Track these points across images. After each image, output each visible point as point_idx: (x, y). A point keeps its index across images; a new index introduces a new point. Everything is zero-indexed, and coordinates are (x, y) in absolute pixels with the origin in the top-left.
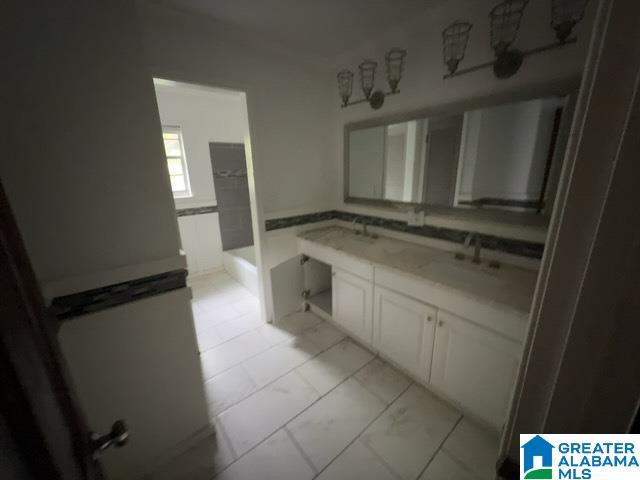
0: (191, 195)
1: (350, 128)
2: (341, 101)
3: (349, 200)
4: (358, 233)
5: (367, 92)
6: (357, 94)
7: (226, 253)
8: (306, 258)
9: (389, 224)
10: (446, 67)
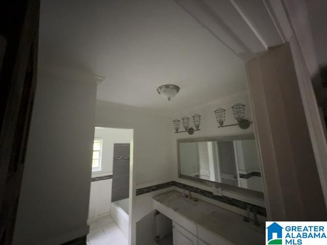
0: (100, 170)
1: (180, 141)
2: (175, 131)
3: (181, 176)
4: (187, 196)
5: (186, 128)
6: (182, 129)
7: (113, 204)
8: (157, 213)
9: (203, 192)
10: (218, 124)
